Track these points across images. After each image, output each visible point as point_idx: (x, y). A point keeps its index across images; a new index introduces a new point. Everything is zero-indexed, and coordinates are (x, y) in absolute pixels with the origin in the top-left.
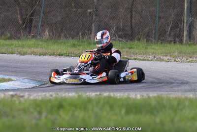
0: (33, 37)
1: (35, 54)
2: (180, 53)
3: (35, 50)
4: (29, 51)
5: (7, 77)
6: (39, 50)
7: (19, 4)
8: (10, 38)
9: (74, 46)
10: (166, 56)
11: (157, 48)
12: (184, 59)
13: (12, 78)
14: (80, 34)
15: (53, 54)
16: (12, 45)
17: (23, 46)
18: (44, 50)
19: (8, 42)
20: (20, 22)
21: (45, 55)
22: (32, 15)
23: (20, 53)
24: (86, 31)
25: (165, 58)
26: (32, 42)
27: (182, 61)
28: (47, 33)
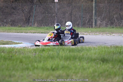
0: (30, 26)
1: (32, 33)
2: (91, 31)
3: (31, 31)
4: (29, 31)
5: (20, 42)
6: (33, 31)
7: (24, 13)
8: (21, 27)
9: (47, 29)
10: (86, 33)
11: (82, 30)
12: (93, 34)
13: (23, 42)
14: (50, 24)
15: (39, 33)
16: (22, 29)
17: (26, 30)
18: (35, 31)
19: (20, 28)
20: (25, 20)
21: (36, 33)
22: (29, 17)
23: (25, 33)
24: (52, 23)
25: (85, 33)
26: (30, 28)
27: (92, 35)
28: (36, 24)
